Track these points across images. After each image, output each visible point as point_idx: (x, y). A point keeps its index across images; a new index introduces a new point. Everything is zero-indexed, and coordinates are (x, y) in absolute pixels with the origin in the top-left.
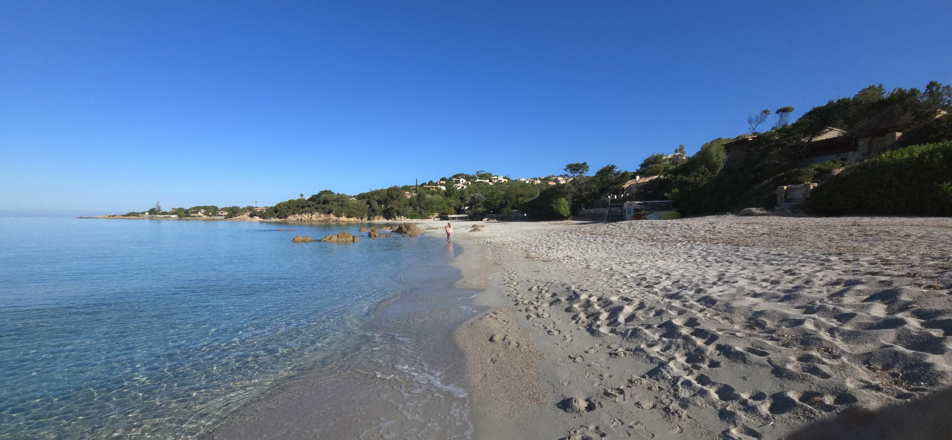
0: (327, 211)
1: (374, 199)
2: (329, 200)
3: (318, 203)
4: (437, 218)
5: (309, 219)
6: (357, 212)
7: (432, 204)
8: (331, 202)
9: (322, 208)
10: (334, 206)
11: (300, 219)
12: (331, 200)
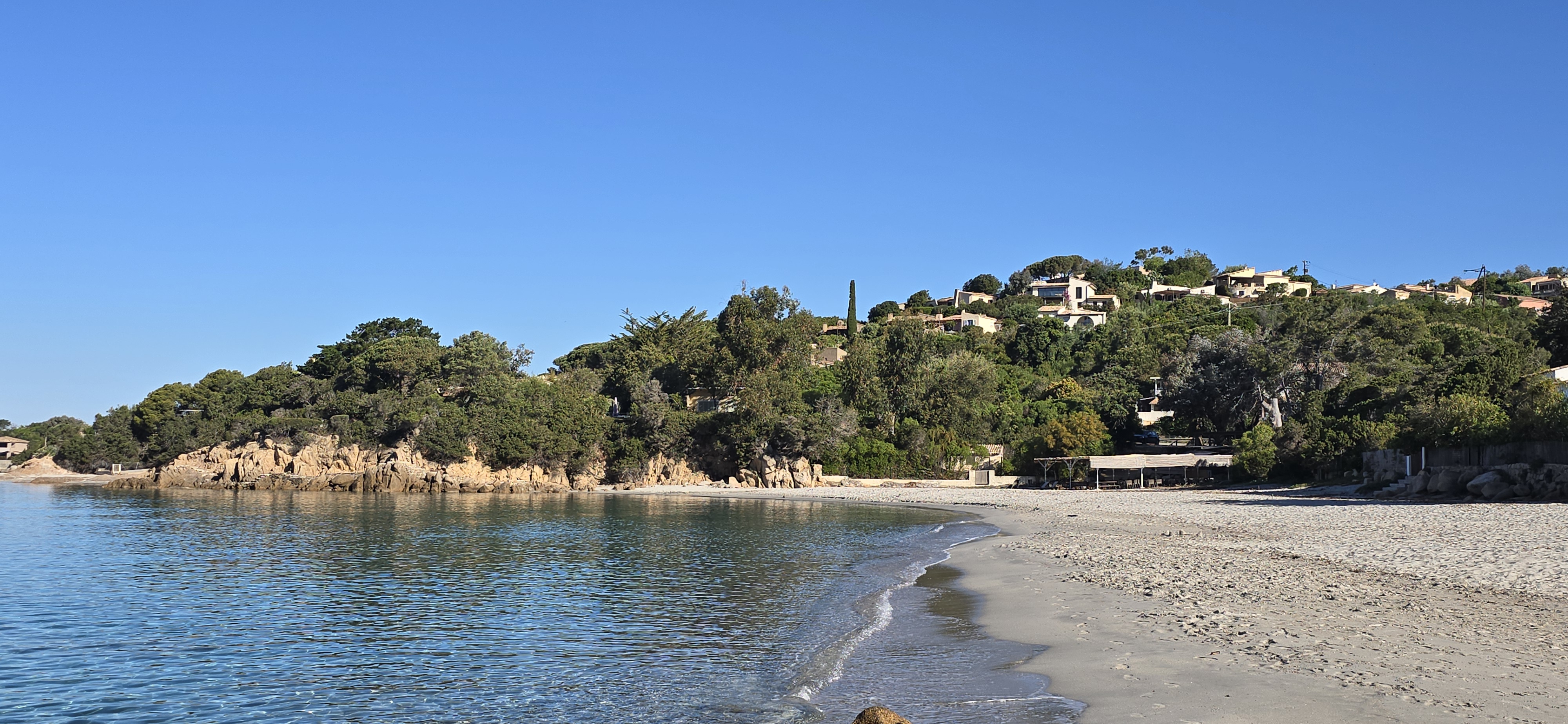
0: (380, 427)
1: (643, 365)
2: (398, 365)
3: (341, 386)
4: (1000, 472)
5: (279, 470)
6: (546, 434)
7: (967, 396)
8: (406, 380)
9: (356, 411)
10: (426, 403)
11: (231, 471)
12: (412, 371)
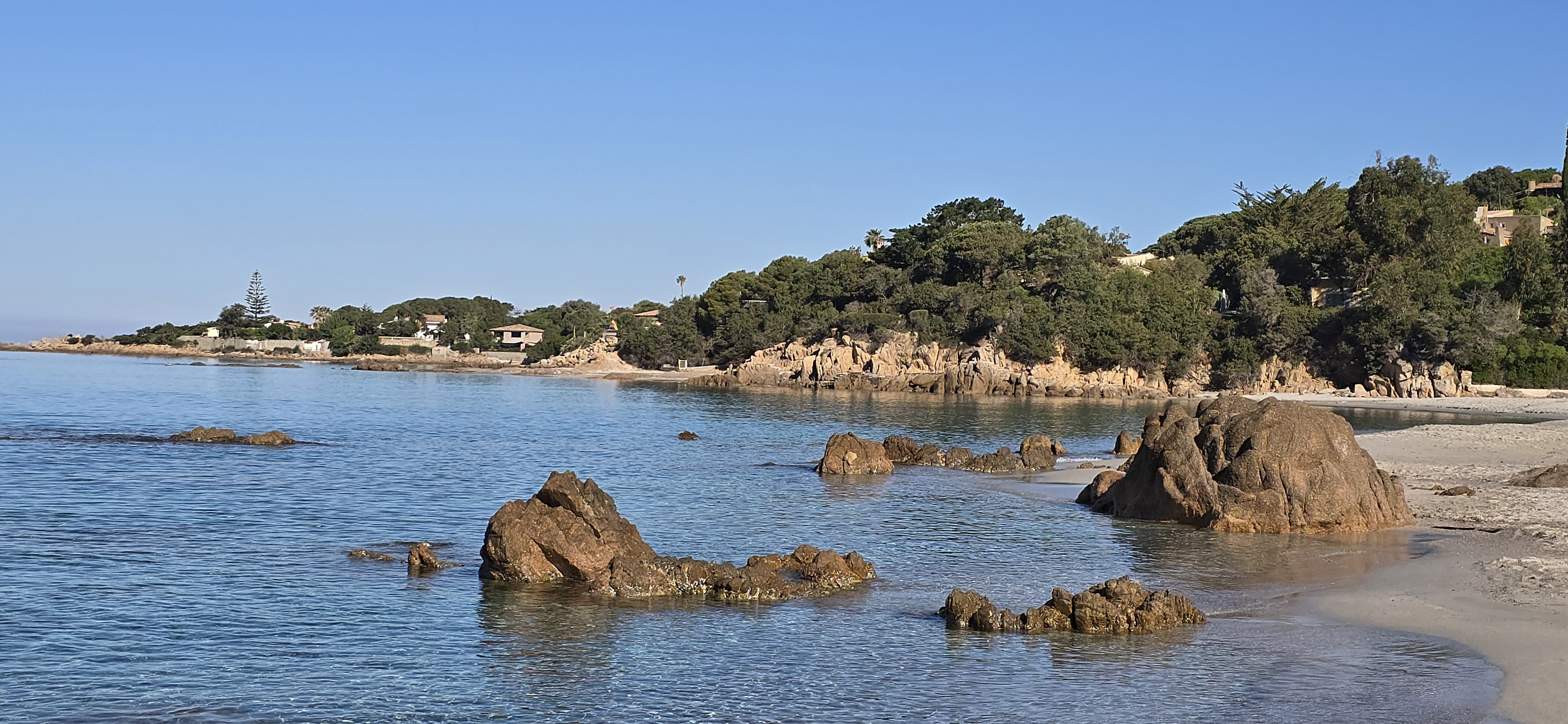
0: (961, 324)
1: (1258, 250)
2: (979, 254)
3: (919, 277)
5: (857, 369)
6: (1143, 333)
8: (988, 271)
9: (935, 305)
10: (1009, 298)
11: (809, 369)
12: (995, 261)
